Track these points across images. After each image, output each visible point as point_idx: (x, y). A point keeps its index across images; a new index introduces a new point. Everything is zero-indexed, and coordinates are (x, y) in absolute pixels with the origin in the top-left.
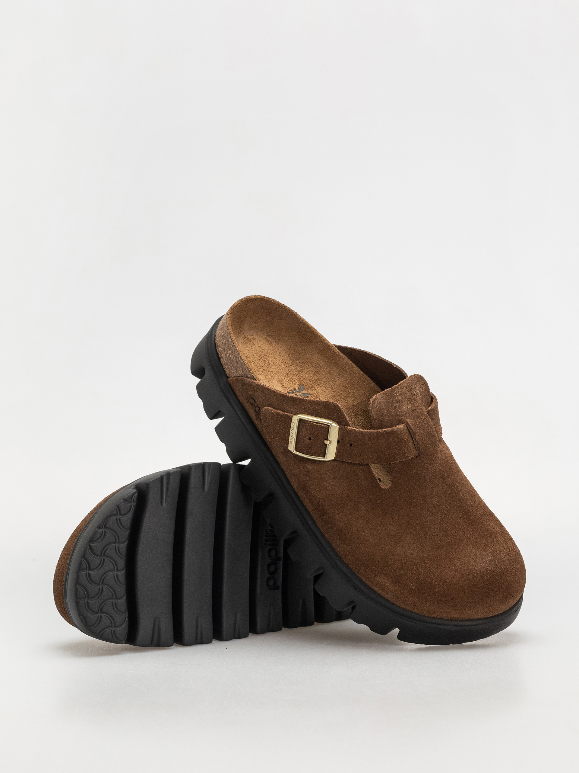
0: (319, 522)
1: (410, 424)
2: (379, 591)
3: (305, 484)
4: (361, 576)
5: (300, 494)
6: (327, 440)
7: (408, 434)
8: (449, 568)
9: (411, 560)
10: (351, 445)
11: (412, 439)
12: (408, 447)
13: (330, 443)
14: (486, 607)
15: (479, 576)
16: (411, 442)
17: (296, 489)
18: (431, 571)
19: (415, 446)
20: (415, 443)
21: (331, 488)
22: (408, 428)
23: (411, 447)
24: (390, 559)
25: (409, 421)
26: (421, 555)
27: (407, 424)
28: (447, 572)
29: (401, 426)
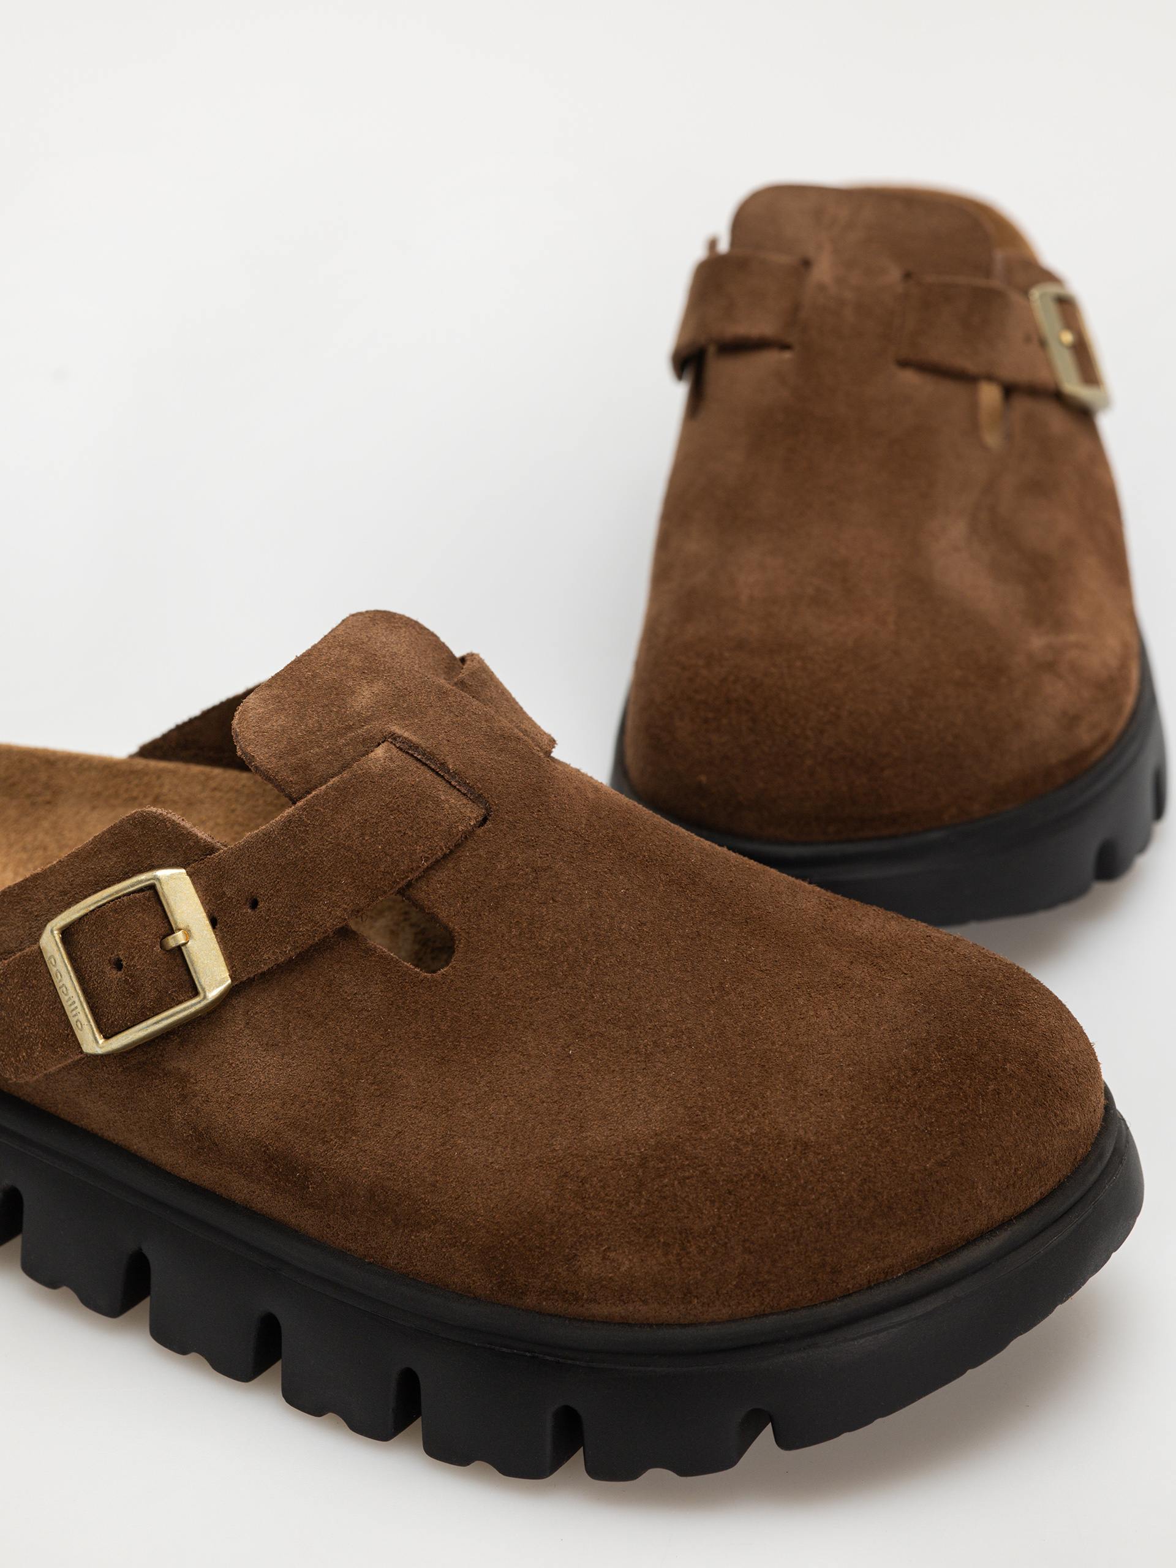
0: (306, 1220)
1: (406, 735)
2: (618, 1310)
3: (195, 1129)
4: (530, 1301)
5: (205, 1175)
6: (172, 932)
7: (413, 765)
8: (794, 1098)
9: (652, 1142)
10: (254, 904)
11: (437, 773)
12: (437, 803)
13: (188, 933)
14: (996, 1163)
15: (909, 1074)
16: (441, 785)
17: (186, 1173)
18: (738, 1140)
19: (458, 790)
20: (453, 783)
21: (279, 1080)
22: (408, 748)
23: (451, 800)
24: (584, 1181)
25: (396, 729)
26: (681, 1110)
27: (394, 737)
28: (794, 1116)
29: (380, 752)
